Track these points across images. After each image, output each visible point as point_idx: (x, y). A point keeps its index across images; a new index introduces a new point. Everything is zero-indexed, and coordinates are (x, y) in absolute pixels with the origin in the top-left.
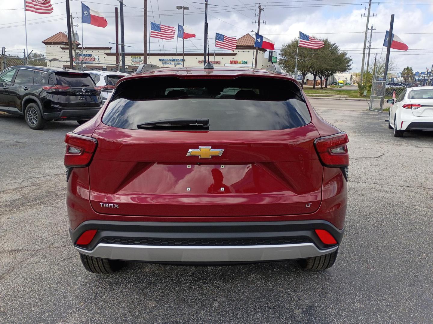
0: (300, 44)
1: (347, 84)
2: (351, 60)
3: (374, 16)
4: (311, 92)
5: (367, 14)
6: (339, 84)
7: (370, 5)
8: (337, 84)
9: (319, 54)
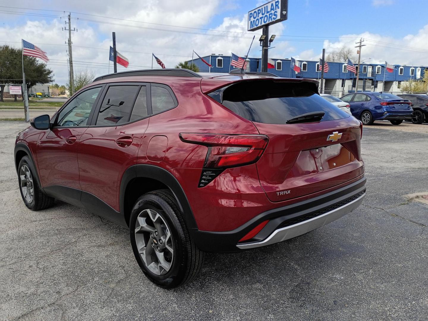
0: (24, 52)
1: (46, 96)
2: (52, 72)
3: (75, 30)
4: (19, 105)
5: (68, 28)
6: (37, 96)
7: (69, 19)
8: (35, 96)
9: (17, 64)
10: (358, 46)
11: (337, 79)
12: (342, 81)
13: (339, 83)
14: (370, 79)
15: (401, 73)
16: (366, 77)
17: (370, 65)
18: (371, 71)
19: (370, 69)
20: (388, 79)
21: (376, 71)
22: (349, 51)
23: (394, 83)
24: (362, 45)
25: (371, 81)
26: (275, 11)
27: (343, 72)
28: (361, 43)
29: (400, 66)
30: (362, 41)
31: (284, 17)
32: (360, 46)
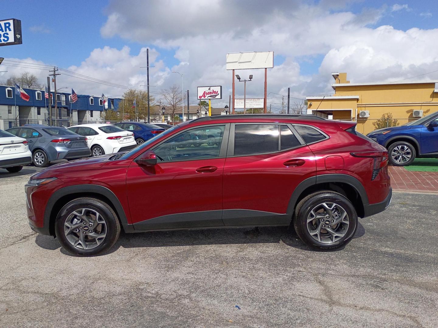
10: (52, 74)
11: (31, 106)
12: (37, 108)
13: (34, 110)
14: (65, 108)
15: (92, 103)
16: (61, 105)
17: (63, 94)
18: (65, 100)
19: (63, 98)
20: (81, 109)
21: (70, 100)
22: (32, 77)
23: (87, 112)
24: (56, 73)
25: (66, 110)
26: (5, 32)
27: (37, 99)
28: (54, 71)
29: (90, 97)
30: (56, 70)
31: (18, 41)
32: (54, 75)
